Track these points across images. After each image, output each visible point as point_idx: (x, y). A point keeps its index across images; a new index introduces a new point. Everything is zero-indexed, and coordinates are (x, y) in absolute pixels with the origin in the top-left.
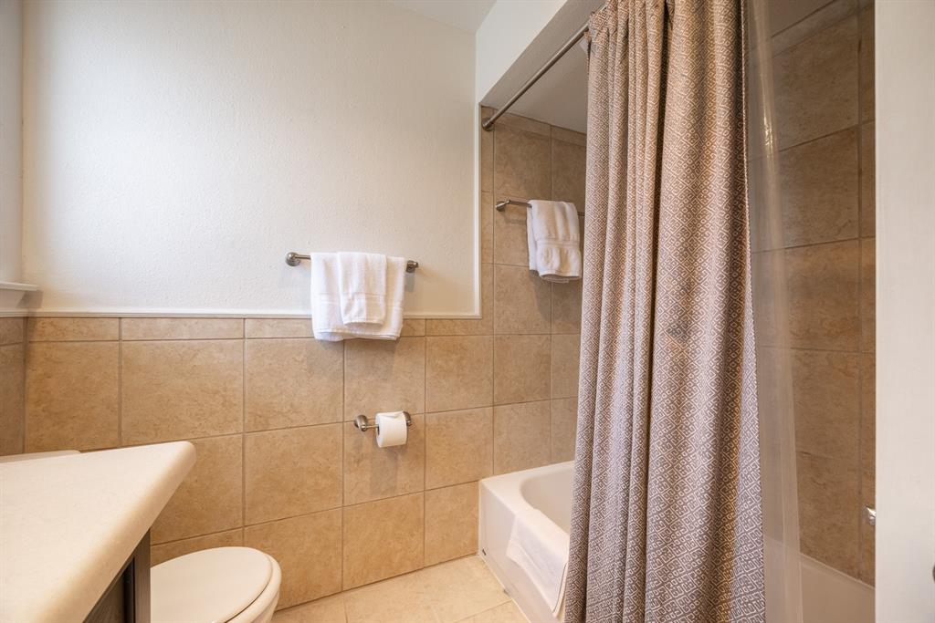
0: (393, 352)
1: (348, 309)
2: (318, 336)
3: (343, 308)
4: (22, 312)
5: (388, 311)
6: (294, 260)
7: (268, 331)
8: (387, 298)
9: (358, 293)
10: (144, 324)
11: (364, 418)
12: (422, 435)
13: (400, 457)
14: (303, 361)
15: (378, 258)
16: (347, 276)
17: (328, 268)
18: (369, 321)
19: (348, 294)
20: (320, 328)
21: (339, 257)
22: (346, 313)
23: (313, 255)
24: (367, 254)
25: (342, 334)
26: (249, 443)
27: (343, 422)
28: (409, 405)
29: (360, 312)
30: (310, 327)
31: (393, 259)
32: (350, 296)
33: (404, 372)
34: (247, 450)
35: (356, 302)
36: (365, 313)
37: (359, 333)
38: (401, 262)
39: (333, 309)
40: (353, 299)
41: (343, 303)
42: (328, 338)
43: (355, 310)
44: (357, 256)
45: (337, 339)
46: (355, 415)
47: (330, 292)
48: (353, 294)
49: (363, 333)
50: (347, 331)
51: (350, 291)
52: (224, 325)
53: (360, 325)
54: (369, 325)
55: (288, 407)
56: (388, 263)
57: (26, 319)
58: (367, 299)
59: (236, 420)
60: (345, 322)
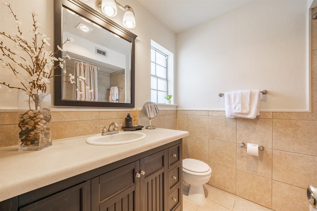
0: (256, 123)
1: (235, 108)
2: (227, 116)
3: (233, 108)
4: (176, 109)
5: (250, 109)
6: (221, 95)
7: (214, 114)
8: (250, 104)
9: (238, 103)
10: (191, 112)
11: (244, 144)
12: (271, 157)
13: (259, 162)
14: (224, 123)
15: (247, 92)
16: (235, 98)
17: (229, 97)
18: (242, 112)
19: (235, 104)
20: (227, 114)
21: (232, 93)
22: (234, 110)
23: (225, 94)
24: (243, 91)
25: (234, 116)
26: (210, 142)
27: (236, 143)
28: (264, 144)
29: (239, 109)
30: (225, 113)
31: (254, 91)
32: (236, 104)
33: (262, 131)
34: (210, 143)
35: (238, 106)
36: (240, 110)
37: (239, 116)
38: (257, 92)
39: (230, 109)
40: (237, 105)
41: (233, 106)
42: (230, 117)
43: (237, 108)
44: (239, 92)
45: (233, 117)
46: (241, 142)
47: (230, 103)
48: (237, 104)
49: (241, 116)
50: (235, 115)
51: (236, 103)
52: (205, 112)
53: (239, 113)
54: (243, 114)
55: (220, 135)
56: (251, 93)
57: (177, 110)
58: (242, 105)
59: (207, 135)
60: (234, 112)
